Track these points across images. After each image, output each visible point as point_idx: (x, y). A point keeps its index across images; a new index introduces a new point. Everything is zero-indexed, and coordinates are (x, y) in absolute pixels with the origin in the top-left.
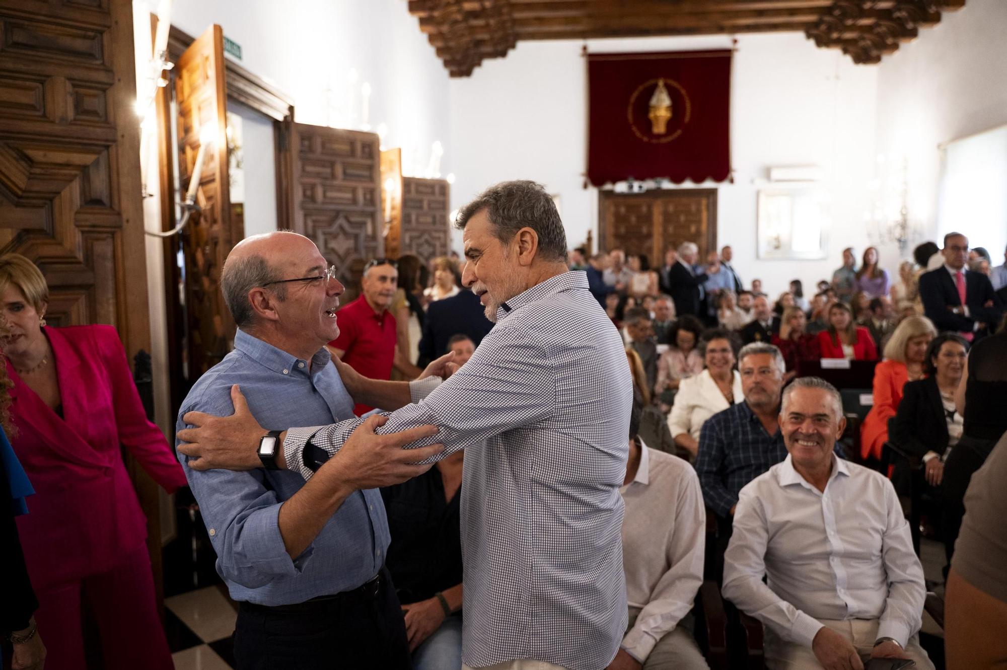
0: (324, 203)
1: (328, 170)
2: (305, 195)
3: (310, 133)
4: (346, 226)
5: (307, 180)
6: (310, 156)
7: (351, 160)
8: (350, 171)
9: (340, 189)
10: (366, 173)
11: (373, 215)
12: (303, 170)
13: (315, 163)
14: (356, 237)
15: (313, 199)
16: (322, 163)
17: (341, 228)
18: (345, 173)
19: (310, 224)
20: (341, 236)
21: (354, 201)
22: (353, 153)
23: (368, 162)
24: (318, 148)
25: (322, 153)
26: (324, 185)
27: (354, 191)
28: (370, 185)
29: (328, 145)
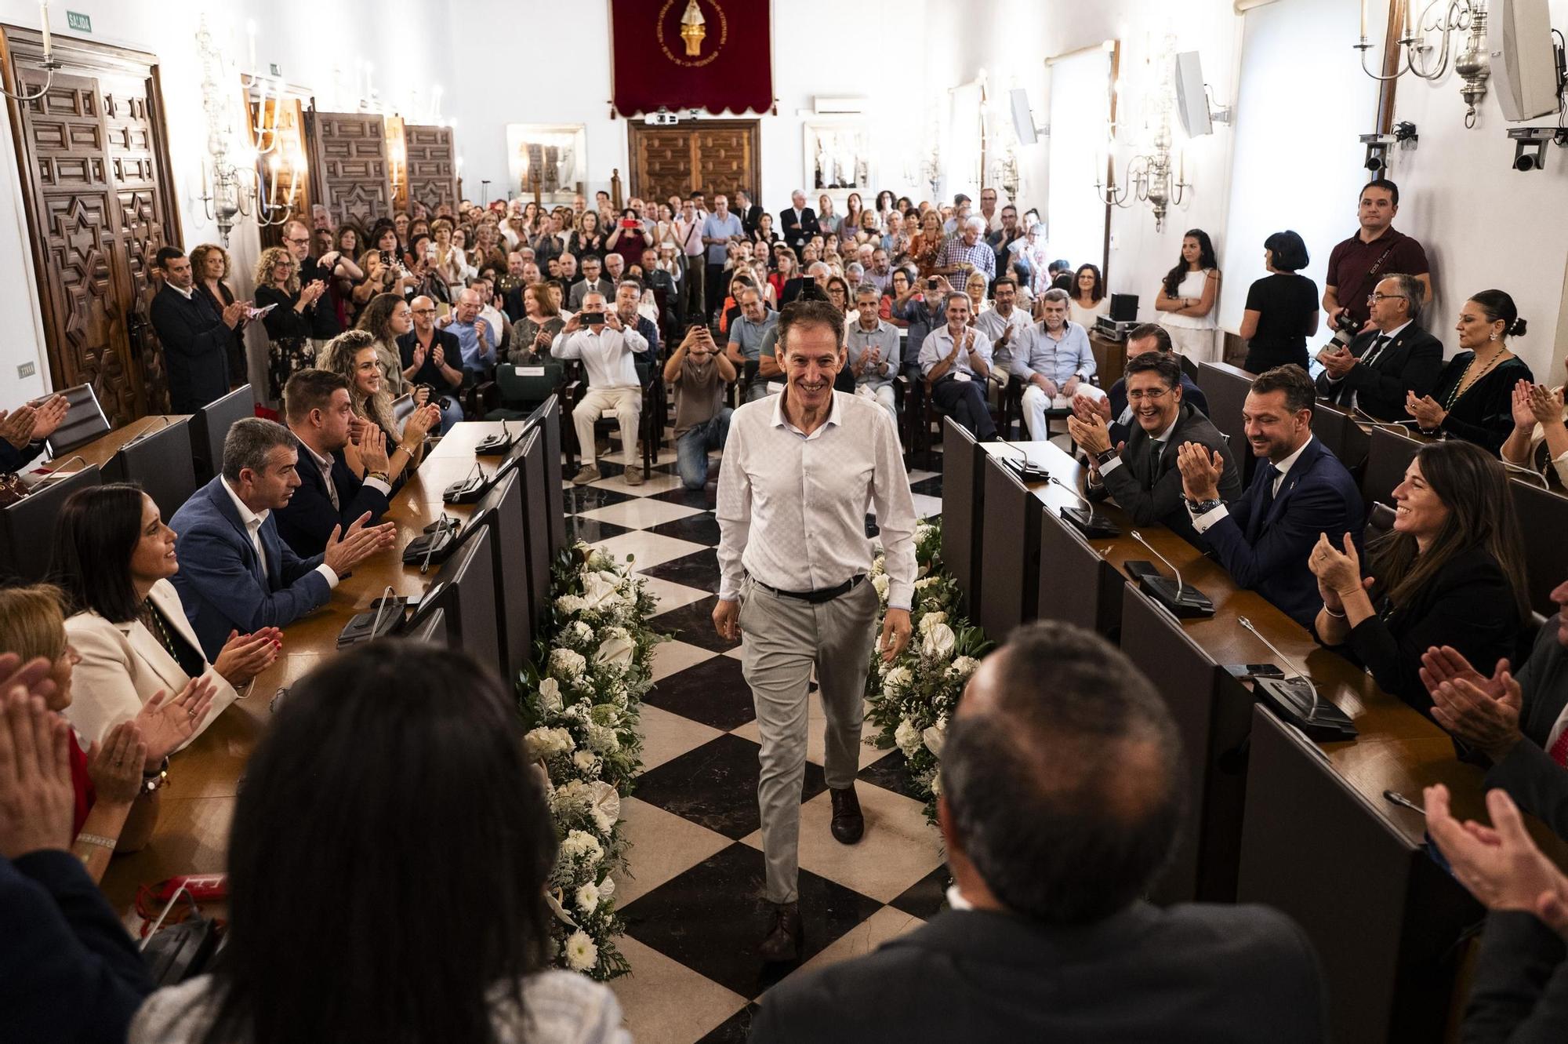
0: (344, 176)
1: (345, 149)
2: (329, 172)
3: (329, 120)
4: (362, 194)
5: (329, 159)
6: (331, 139)
7: (362, 139)
8: (361, 149)
9: (355, 164)
10: (375, 149)
11: (382, 184)
12: (326, 151)
13: (335, 144)
14: (370, 203)
15: (335, 173)
16: (340, 144)
17: (359, 196)
18: (358, 151)
19: (335, 194)
20: (359, 203)
21: (367, 173)
22: (363, 134)
23: (377, 139)
24: (336, 131)
25: (340, 136)
26: (342, 162)
27: (366, 165)
28: (378, 159)
29: (343, 129)
